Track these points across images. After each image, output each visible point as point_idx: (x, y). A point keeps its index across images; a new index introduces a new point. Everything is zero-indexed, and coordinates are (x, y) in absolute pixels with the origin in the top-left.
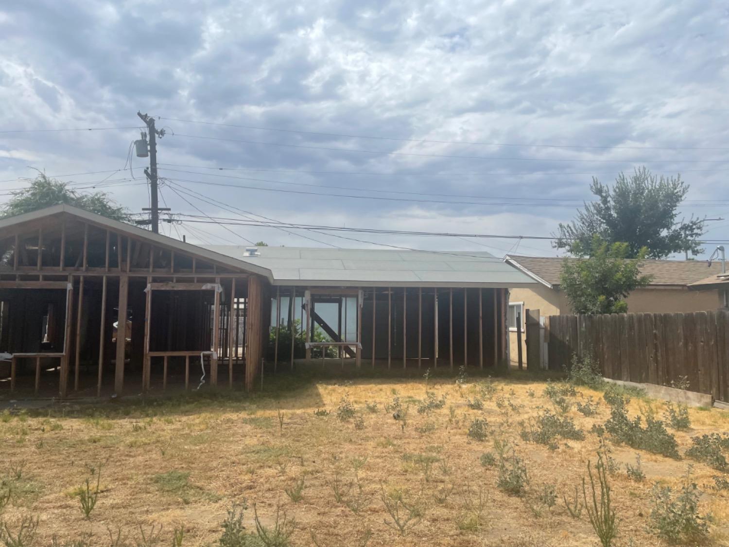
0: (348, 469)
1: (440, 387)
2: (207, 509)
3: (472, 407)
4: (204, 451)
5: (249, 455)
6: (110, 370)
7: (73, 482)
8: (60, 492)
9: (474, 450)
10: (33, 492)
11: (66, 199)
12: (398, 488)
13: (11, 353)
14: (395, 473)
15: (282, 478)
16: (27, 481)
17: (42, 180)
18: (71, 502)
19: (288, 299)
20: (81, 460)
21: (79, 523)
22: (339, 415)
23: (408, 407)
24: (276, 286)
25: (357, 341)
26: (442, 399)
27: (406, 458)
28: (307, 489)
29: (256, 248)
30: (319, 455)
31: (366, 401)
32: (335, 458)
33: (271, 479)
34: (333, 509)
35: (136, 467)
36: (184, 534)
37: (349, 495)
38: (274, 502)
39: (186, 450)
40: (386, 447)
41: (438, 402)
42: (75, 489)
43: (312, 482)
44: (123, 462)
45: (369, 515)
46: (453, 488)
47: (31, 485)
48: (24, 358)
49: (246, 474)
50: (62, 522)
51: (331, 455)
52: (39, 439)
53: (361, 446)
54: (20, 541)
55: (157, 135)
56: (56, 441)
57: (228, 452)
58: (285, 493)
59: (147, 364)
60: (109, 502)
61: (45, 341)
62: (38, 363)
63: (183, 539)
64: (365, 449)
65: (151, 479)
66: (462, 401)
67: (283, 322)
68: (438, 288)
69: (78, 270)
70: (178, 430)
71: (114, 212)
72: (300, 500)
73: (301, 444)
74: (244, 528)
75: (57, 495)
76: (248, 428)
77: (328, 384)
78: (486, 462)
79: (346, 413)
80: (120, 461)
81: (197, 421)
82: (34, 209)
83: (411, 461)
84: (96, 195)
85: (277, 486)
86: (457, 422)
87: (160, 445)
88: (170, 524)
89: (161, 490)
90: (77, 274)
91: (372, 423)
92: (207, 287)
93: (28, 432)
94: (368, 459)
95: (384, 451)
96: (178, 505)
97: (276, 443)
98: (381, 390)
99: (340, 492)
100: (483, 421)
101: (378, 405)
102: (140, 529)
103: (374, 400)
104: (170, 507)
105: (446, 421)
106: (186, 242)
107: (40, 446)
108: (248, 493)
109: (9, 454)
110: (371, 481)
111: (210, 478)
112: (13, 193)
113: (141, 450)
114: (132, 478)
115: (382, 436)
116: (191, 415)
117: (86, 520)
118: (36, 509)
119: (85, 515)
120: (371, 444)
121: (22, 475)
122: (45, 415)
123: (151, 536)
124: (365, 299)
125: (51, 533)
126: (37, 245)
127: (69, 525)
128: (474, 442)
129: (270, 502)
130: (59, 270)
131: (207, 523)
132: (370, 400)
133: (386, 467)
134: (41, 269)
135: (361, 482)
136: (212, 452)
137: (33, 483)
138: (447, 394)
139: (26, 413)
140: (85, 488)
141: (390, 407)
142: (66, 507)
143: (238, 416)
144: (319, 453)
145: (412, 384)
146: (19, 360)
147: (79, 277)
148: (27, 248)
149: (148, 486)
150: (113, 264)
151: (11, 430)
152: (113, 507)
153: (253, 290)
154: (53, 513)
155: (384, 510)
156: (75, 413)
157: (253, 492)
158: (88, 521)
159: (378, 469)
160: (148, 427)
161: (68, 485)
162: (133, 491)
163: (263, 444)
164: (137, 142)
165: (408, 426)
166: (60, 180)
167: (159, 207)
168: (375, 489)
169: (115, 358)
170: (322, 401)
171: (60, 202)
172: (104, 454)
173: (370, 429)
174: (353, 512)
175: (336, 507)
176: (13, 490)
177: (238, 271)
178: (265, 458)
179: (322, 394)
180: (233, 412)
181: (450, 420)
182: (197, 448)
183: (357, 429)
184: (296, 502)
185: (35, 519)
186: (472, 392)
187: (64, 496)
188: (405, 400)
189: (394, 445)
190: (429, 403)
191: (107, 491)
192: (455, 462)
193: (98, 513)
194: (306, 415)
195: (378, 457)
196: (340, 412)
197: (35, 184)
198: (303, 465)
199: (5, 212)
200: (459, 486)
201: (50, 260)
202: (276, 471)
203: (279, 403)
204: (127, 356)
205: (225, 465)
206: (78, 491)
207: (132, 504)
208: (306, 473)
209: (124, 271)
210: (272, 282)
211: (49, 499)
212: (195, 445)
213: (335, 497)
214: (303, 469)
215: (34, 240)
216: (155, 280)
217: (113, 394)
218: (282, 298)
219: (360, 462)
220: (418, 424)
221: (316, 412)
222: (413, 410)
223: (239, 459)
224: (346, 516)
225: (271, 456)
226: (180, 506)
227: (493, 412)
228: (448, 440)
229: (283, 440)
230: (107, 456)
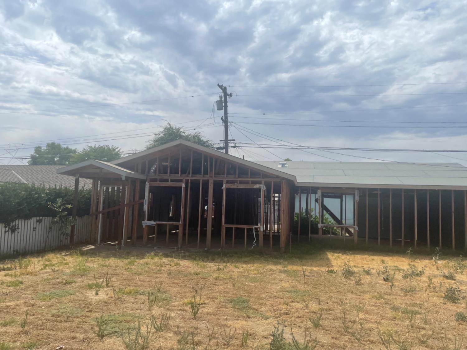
0: (352, 311)
1: (419, 261)
2: (261, 323)
3: (447, 277)
4: (257, 287)
5: (284, 293)
6: (204, 234)
7: (187, 296)
8: (180, 301)
9: (449, 309)
10: (166, 300)
11: (181, 137)
12: (390, 329)
13: (155, 221)
14: (387, 318)
15: (306, 310)
16: (163, 293)
17: (169, 126)
18: (186, 308)
19: (305, 195)
20: (190, 284)
21: (191, 321)
22: (343, 274)
23: (395, 273)
24: (299, 187)
25: (354, 225)
26: (422, 270)
27: (395, 309)
28: (324, 321)
29: (285, 162)
30: (330, 299)
31: (362, 266)
32: (341, 303)
33: (299, 310)
34: (342, 337)
35: (220, 292)
36: (248, 337)
37: (353, 328)
38: (302, 325)
39: (247, 285)
40: (379, 300)
41: (418, 272)
42: (188, 301)
43: (326, 316)
44: (213, 288)
45: (368, 344)
46: (432, 335)
47: (166, 296)
48: (161, 225)
49: (283, 305)
50: (182, 318)
51: (339, 300)
52: (169, 270)
53: (360, 297)
54: (161, 327)
55: (228, 97)
56: (177, 272)
57: (272, 289)
58: (309, 321)
59: (224, 231)
60: (206, 310)
61: (171, 215)
62: (168, 228)
63: (248, 339)
64: (363, 299)
65: (228, 300)
66: (437, 273)
67: (302, 210)
68: (417, 190)
69: (188, 176)
70: (242, 272)
71: (204, 143)
72: (319, 327)
73: (318, 290)
74: (284, 339)
75: (178, 303)
76: (283, 276)
77: (334, 252)
78: (459, 319)
79: (348, 273)
80: (210, 287)
81: (252, 268)
82: (165, 143)
83: (399, 311)
84: (196, 133)
85: (304, 316)
86: (435, 288)
87: (232, 280)
88: (239, 329)
89: (234, 307)
90: (187, 178)
91: (368, 282)
92: (257, 186)
93: (163, 266)
94: (366, 306)
95: (378, 302)
96: (244, 318)
97: (301, 287)
98: (373, 260)
99: (347, 325)
100: (456, 288)
101: (371, 270)
102: (223, 329)
103: (368, 266)
104: (239, 318)
105: (425, 286)
106: (245, 159)
107: (169, 274)
108: (285, 317)
109: (154, 277)
110: (369, 322)
111: (261, 304)
112: (155, 134)
113: (221, 282)
114: (217, 298)
115: (375, 291)
116: (249, 264)
117: (194, 320)
118: (168, 309)
119: (193, 316)
120: (367, 296)
121: (161, 289)
122: (172, 257)
123: (229, 334)
124: (360, 196)
125: (176, 324)
126: (167, 162)
127: (185, 321)
128: (448, 303)
129: (299, 325)
130: (178, 176)
131: (261, 332)
132: (365, 266)
133: (380, 314)
134: (170, 176)
135: (361, 321)
136: (262, 288)
137: (166, 295)
138: (426, 266)
139: (162, 255)
140: (193, 301)
141: (381, 272)
142: (184, 310)
143: (276, 267)
144: (330, 298)
145: (397, 257)
146: (159, 225)
147: (188, 180)
148: (163, 164)
149: (226, 304)
150: (206, 173)
151: (155, 264)
152: (208, 314)
153: (284, 189)
154: (177, 313)
155: (379, 343)
156: (186, 257)
157: (288, 317)
158: (195, 320)
159: (374, 314)
160: (225, 269)
161: (184, 298)
162: (218, 306)
163: (293, 287)
164: (217, 102)
165: (395, 287)
166: (178, 126)
167: (229, 139)
168: (372, 327)
169: (206, 227)
170: (331, 264)
171: (178, 138)
172: (202, 282)
173: (366, 286)
174: (356, 341)
175: (344, 335)
176: (157, 297)
177: (275, 177)
178: (295, 296)
179: (330, 259)
180: (273, 265)
181: (429, 286)
182: (253, 284)
183: (356, 285)
184: (316, 327)
185: (168, 315)
186: (446, 267)
187: (182, 304)
188: (392, 268)
189: (384, 299)
190: (411, 272)
191: (204, 304)
192: (434, 316)
193: (200, 316)
194: (320, 271)
195: (373, 306)
196: (343, 272)
197: (165, 129)
198: (320, 304)
199: (151, 145)
200: (437, 333)
201: (174, 171)
202: (303, 306)
203: (302, 262)
204: (213, 226)
205: (270, 297)
206: (189, 302)
207: (218, 314)
208: (322, 310)
209: (211, 177)
210: (296, 184)
211: (174, 305)
212: (252, 282)
213: (343, 328)
214: (321, 306)
215: (166, 160)
216: (227, 182)
217: (205, 248)
218: (302, 194)
219: (360, 307)
220: (403, 286)
221: (327, 270)
222: (399, 276)
223: (278, 295)
224: (352, 342)
225: (298, 296)
226: (245, 319)
227: (464, 283)
228: (427, 300)
229: (306, 286)
230: (204, 283)
